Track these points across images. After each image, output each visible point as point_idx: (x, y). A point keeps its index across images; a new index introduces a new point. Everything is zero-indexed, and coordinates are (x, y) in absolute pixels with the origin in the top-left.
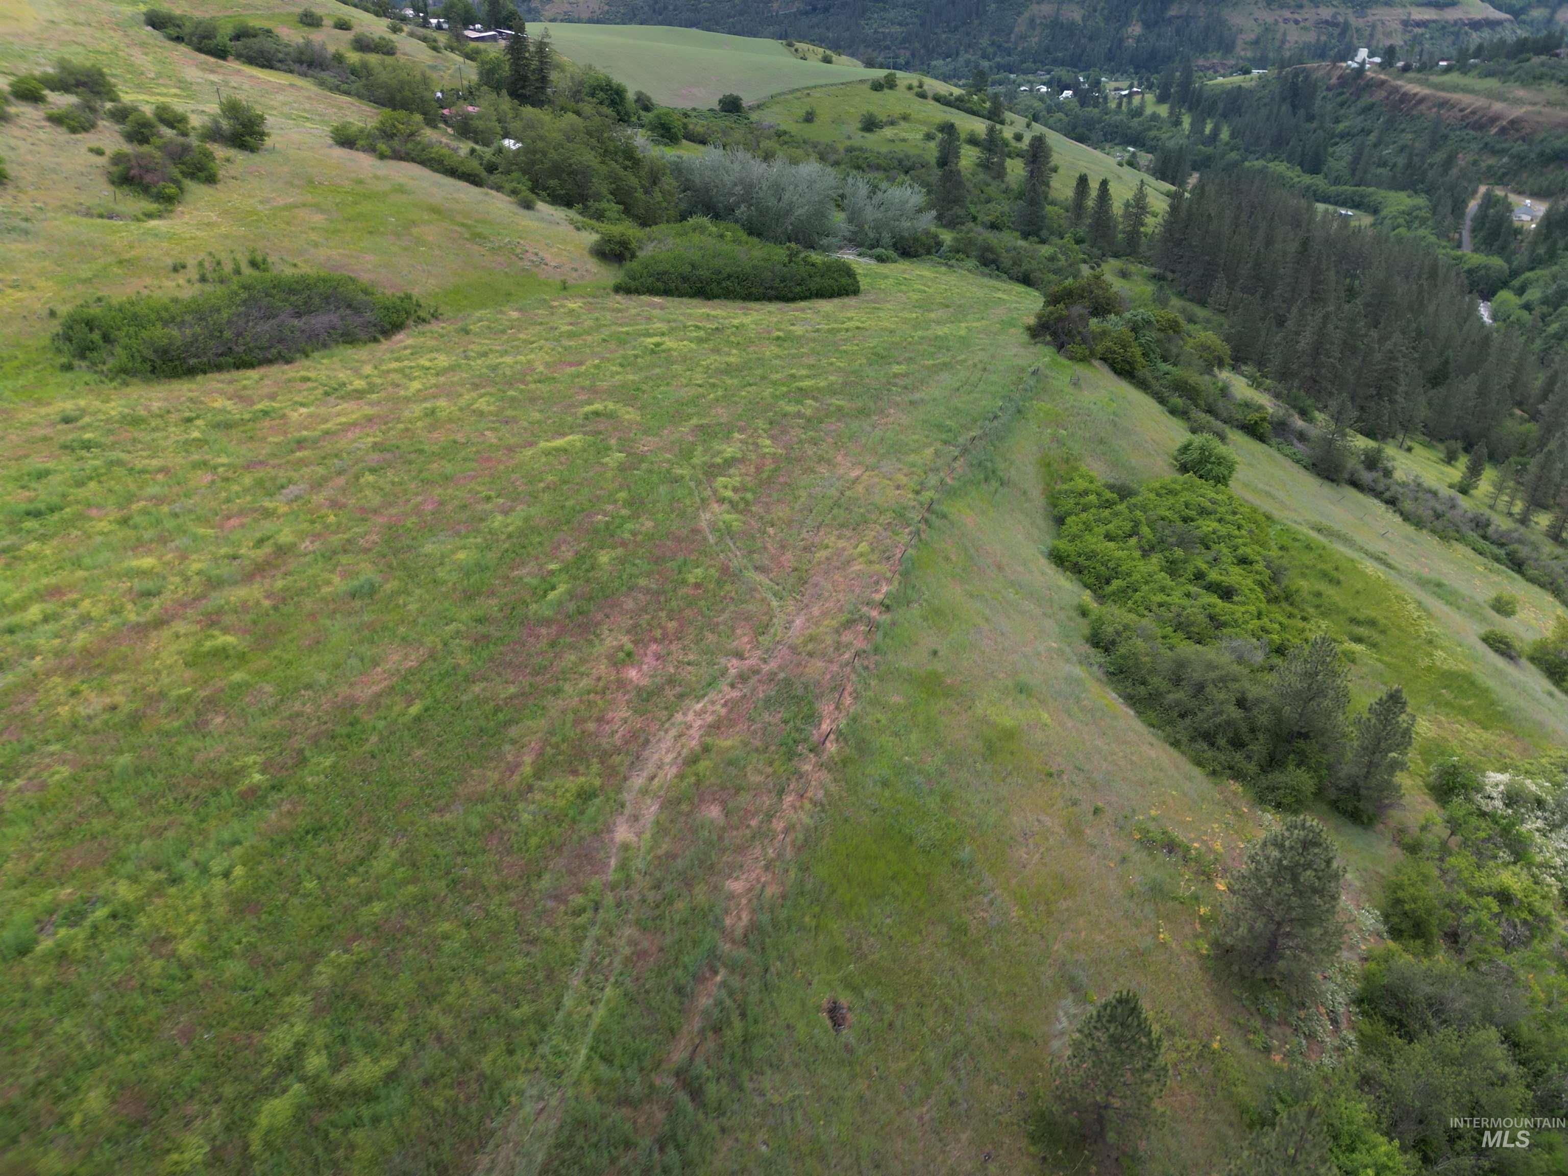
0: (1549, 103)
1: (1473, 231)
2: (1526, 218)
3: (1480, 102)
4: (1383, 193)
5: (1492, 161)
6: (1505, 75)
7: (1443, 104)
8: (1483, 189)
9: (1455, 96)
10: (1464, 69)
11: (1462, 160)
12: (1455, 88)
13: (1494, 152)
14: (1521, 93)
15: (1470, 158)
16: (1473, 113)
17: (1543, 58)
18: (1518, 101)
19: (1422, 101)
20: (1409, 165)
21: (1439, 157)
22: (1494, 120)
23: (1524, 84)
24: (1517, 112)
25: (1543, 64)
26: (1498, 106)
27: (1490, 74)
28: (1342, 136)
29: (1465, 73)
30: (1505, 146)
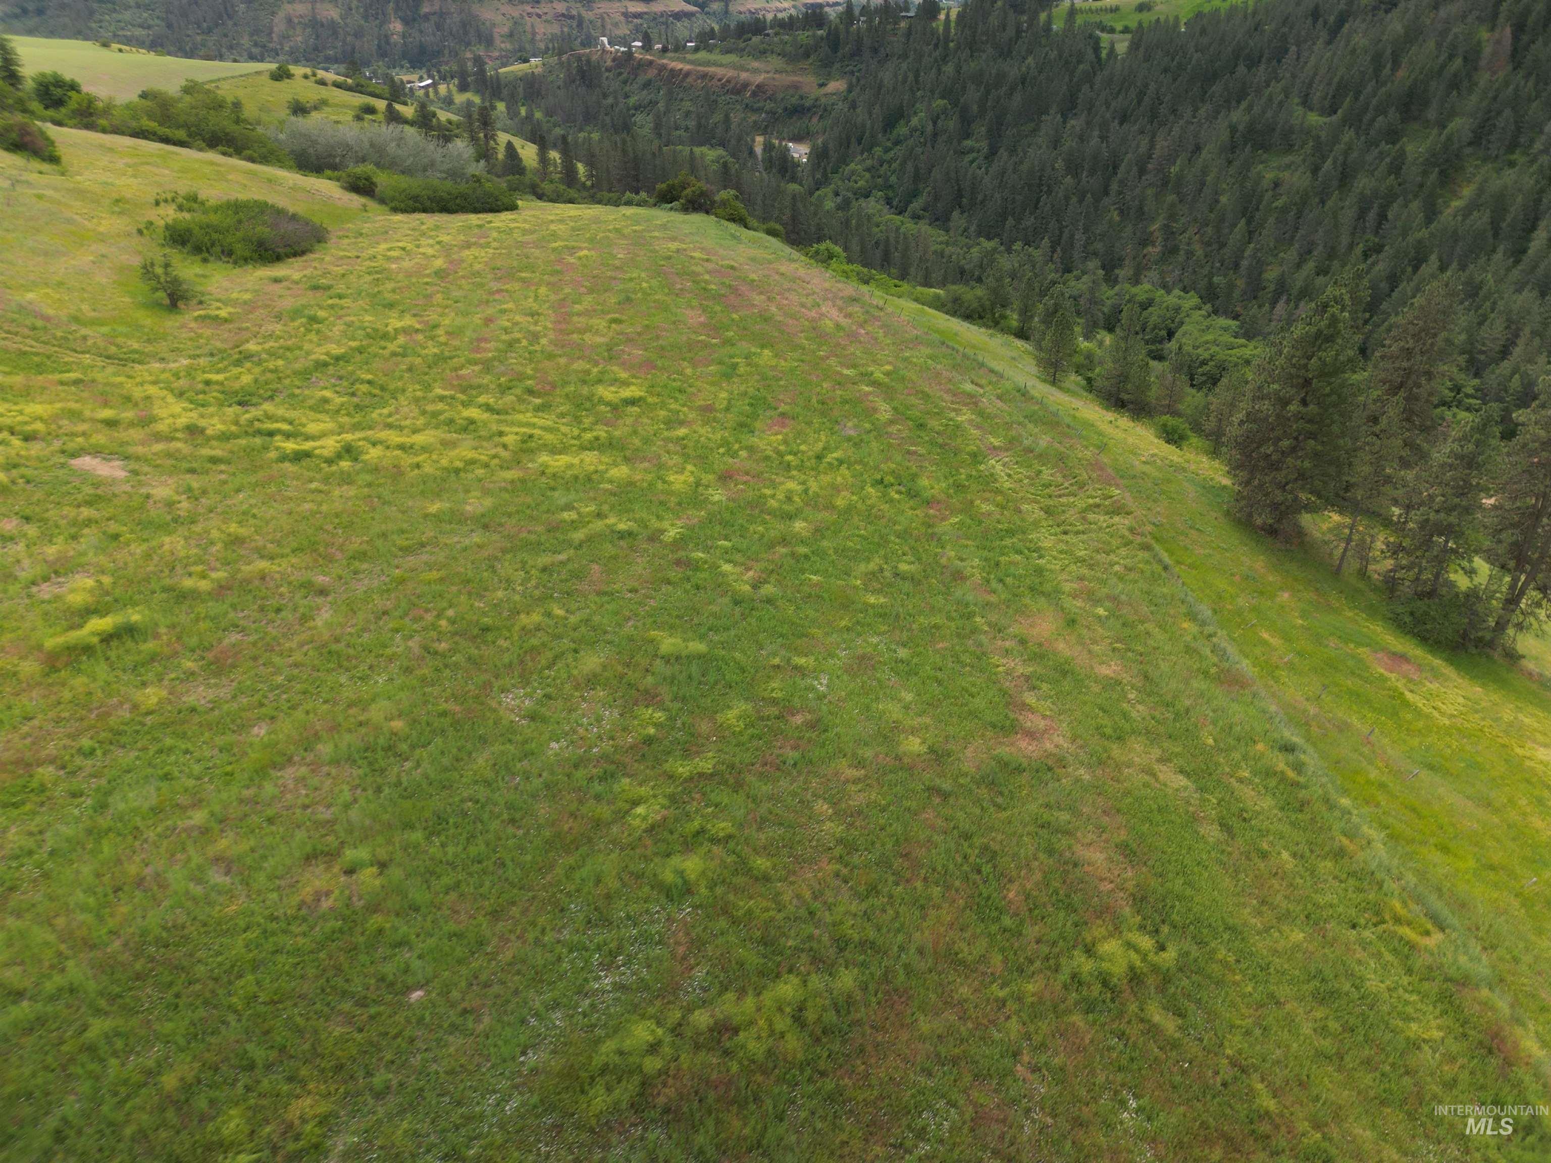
0: (776, 72)
1: (767, 169)
2: (797, 155)
3: (731, 73)
4: (690, 149)
5: (755, 117)
6: (740, 51)
7: (704, 76)
8: (759, 139)
9: (712, 69)
10: (709, 49)
11: (736, 118)
12: (708, 63)
13: (755, 110)
14: (756, 64)
15: (740, 115)
16: (728, 81)
17: (759, 37)
18: (756, 71)
19: (687, 74)
20: (699, 126)
21: (717, 117)
22: (746, 85)
23: (756, 59)
24: (759, 79)
25: (762, 42)
26: (744, 75)
27: (729, 52)
28: (636, 108)
29: (710, 51)
30: (761, 104)
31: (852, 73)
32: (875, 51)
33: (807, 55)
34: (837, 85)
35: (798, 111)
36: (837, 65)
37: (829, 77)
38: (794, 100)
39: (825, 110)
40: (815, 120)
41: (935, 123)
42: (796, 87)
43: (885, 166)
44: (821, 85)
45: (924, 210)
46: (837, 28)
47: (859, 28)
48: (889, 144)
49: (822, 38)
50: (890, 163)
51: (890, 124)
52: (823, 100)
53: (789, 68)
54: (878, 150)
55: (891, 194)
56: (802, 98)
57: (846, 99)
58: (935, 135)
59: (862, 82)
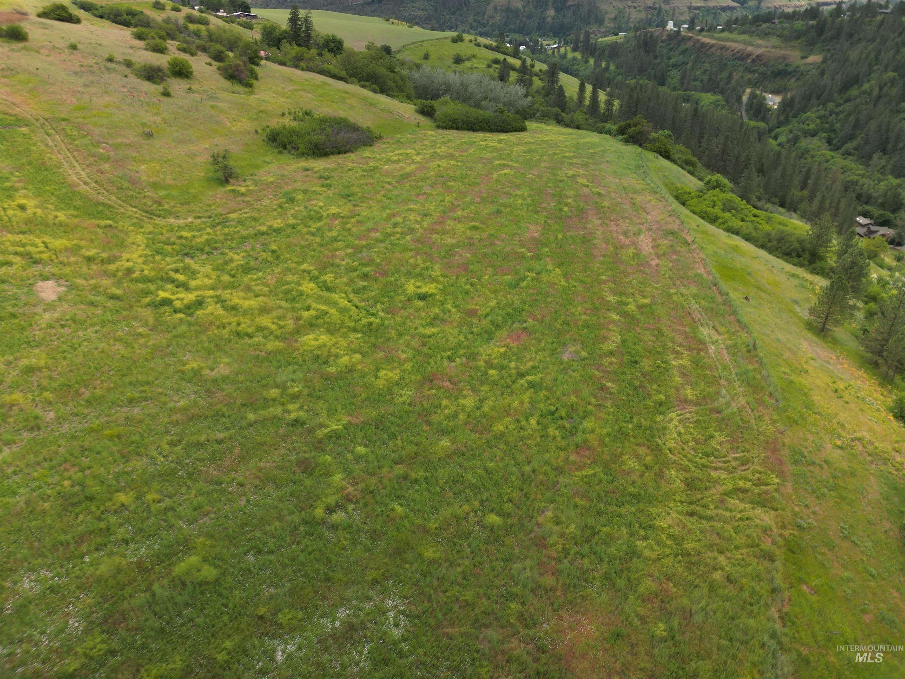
0: (773, 47)
1: (747, 111)
2: (771, 103)
3: (741, 47)
4: (699, 94)
5: (750, 76)
6: (751, 33)
7: (723, 48)
8: (748, 90)
9: (729, 44)
10: (731, 30)
11: (736, 76)
12: (727, 40)
13: (751, 72)
14: (760, 42)
15: (740, 74)
16: (738, 52)
17: (767, 24)
18: (759, 46)
19: (712, 46)
20: (710, 79)
21: (725, 74)
22: (749, 55)
23: (761, 38)
24: (759, 51)
25: (768, 28)
26: (750, 49)
27: (744, 33)
28: (673, 66)
29: (731, 32)
30: (756, 68)
31: (829, 51)
32: (851, 35)
33: (798, 37)
34: (815, 58)
35: (782, 74)
36: (819, 45)
37: (811, 52)
38: (780, 67)
39: (802, 74)
40: (793, 80)
41: (881, 88)
42: (784, 58)
43: (834, 116)
44: (803, 58)
45: (856, 149)
46: (825, 20)
47: (842, 21)
48: (841, 101)
49: (812, 26)
50: (837, 114)
51: (846, 87)
52: (802, 68)
53: (783, 45)
54: (831, 105)
55: (833, 135)
56: (787, 65)
57: (819, 67)
58: (879, 97)
59: (834, 57)
